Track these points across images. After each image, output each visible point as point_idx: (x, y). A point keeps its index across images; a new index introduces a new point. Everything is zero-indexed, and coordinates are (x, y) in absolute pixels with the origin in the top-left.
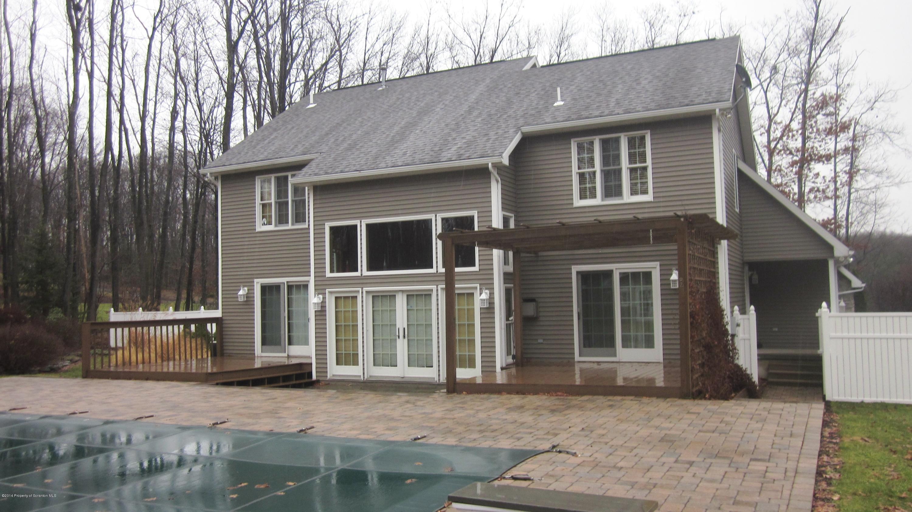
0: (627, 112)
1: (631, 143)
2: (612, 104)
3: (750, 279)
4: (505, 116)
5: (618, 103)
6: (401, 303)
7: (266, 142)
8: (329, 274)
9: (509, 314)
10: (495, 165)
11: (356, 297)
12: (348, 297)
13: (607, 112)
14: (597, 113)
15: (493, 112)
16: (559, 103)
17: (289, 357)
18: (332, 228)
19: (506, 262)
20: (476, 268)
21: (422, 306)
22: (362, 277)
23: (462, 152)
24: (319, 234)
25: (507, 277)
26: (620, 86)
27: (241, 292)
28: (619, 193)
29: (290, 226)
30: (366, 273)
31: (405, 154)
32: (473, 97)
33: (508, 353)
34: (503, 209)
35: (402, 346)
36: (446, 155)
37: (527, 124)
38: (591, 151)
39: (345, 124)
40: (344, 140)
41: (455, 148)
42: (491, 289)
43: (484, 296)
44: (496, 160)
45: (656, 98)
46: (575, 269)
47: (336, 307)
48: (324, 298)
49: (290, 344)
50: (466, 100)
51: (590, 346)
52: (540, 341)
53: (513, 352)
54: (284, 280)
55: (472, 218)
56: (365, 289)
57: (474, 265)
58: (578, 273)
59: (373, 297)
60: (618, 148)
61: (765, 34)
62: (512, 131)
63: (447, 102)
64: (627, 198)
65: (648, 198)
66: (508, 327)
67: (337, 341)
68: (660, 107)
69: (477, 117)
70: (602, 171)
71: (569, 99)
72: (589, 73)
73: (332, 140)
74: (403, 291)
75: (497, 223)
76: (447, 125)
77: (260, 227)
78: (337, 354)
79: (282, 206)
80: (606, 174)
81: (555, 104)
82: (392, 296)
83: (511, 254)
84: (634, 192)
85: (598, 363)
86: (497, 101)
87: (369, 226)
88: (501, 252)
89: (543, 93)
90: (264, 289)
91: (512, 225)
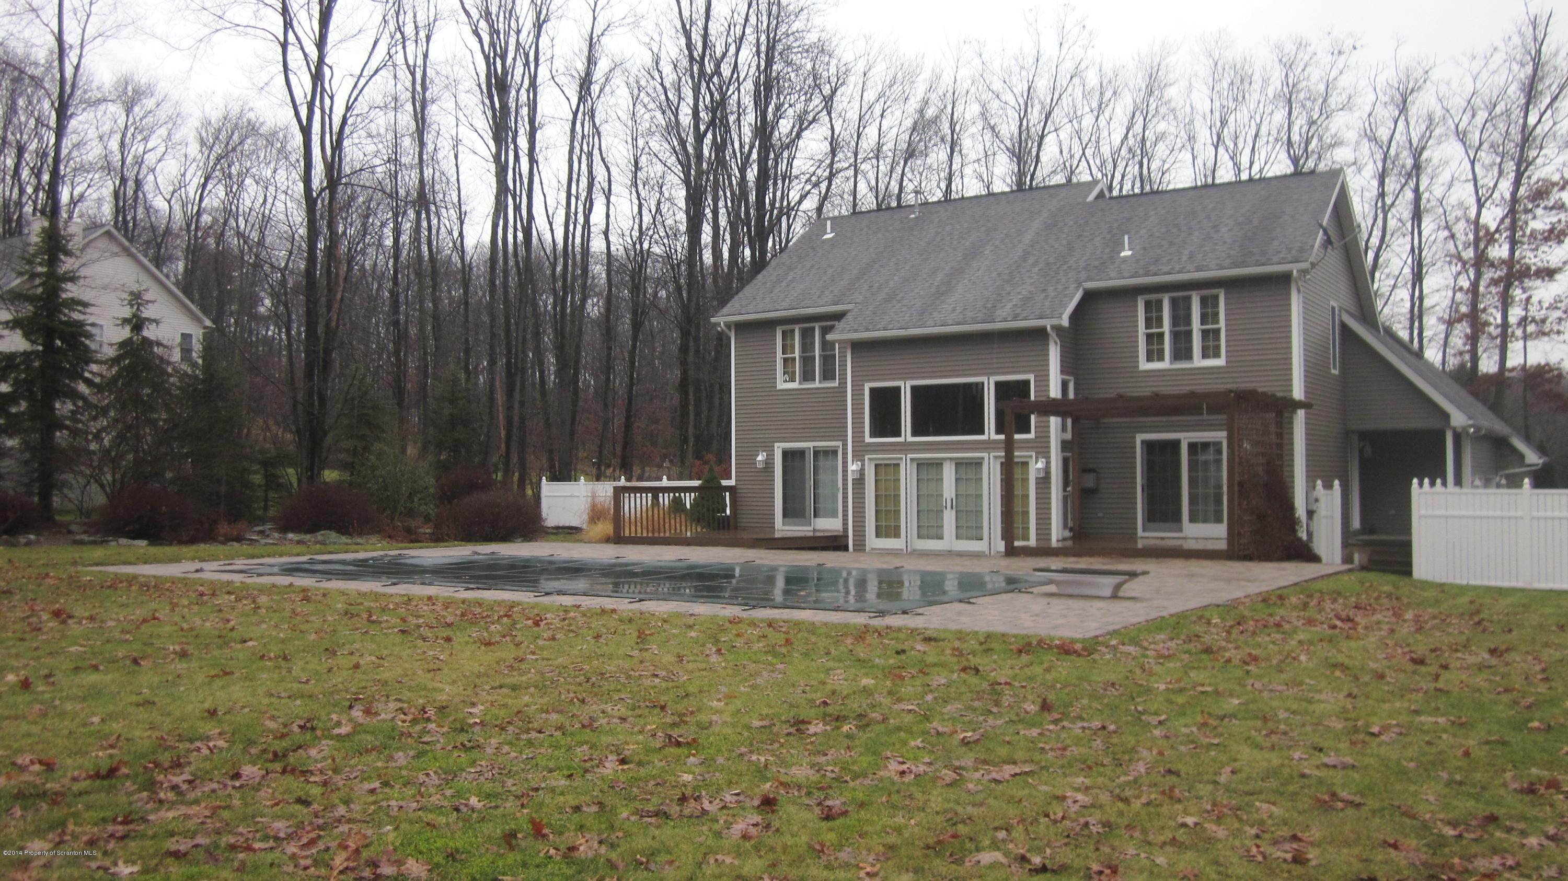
0: (1199, 269)
1: (1204, 301)
2: (1184, 258)
3: (1361, 451)
4: (1065, 267)
5: (1191, 257)
6: (949, 473)
7: (784, 284)
8: (868, 439)
9: (1066, 483)
10: (1053, 327)
11: (898, 465)
12: (889, 465)
13: (1177, 268)
14: (1166, 268)
15: (1051, 260)
16: (1126, 253)
17: (814, 530)
18: (872, 390)
19: (1064, 429)
20: (1032, 436)
21: (971, 475)
22: (906, 443)
23: (1018, 311)
24: (858, 394)
25: (1065, 445)
26: (1196, 233)
27: (760, 458)
28: (1189, 356)
29: (817, 384)
30: (910, 439)
31: (954, 310)
32: (1028, 238)
33: (1065, 526)
34: (1062, 372)
35: (949, 518)
36: (1000, 313)
37: (1089, 279)
38: (1160, 309)
39: (876, 266)
40: (880, 287)
41: (1009, 305)
42: (1048, 458)
43: (1040, 465)
44: (1055, 322)
45: (1233, 253)
46: (1140, 438)
47: (876, 475)
48: (863, 465)
49: (815, 516)
50: (1020, 241)
51: (1154, 521)
52: (1100, 515)
53: (1070, 524)
54: (810, 445)
55: (1027, 383)
56: (909, 456)
57: (1028, 431)
58: (1143, 442)
59: (918, 465)
60: (1189, 308)
61: (1475, 72)
62: (1073, 286)
63: (997, 243)
64: (1198, 361)
65: (1220, 362)
66: (1065, 499)
67: (877, 511)
68: (1235, 265)
69: (1034, 265)
70: (1171, 331)
71: (1138, 248)
72: (1163, 212)
73: (866, 287)
74: (951, 459)
75: (1055, 392)
76: (999, 274)
77: (781, 385)
78: (877, 526)
79: (808, 361)
80: (1176, 335)
81: (1123, 254)
82: (938, 464)
83: (1069, 421)
84: (1205, 356)
85: (1162, 538)
86: (1057, 246)
87: (914, 389)
88: (1059, 419)
89: (1109, 236)
90: (786, 454)
91: (1071, 395)
